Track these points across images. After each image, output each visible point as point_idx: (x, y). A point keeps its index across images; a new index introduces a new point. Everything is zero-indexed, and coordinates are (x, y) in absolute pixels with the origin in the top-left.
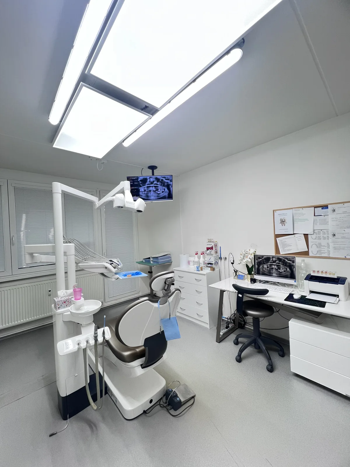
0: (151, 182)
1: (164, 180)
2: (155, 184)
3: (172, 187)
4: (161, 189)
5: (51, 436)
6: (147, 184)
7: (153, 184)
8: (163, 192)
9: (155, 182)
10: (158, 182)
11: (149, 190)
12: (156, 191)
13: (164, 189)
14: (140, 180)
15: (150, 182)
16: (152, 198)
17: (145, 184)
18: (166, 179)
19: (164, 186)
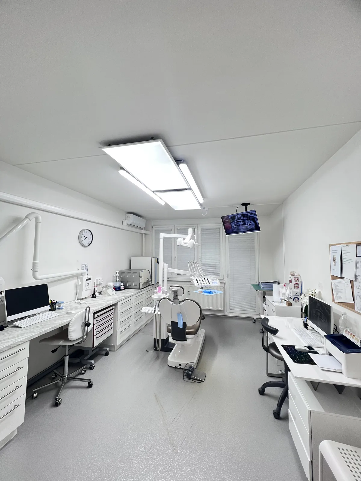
0: (239, 218)
1: (249, 215)
2: (242, 219)
3: (257, 219)
4: (248, 222)
5: (146, 351)
6: (236, 220)
7: (240, 219)
8: (250, 225)
9: (242, 218)
10: (244, 217)
11: (238, 224)
12: (244, 224)
13: (251, 223)
14: (230, 218)
15: (237, 218)
16: (242, 230)
17: (234, 221)
18: (250, 214)
19: (250, 219)
